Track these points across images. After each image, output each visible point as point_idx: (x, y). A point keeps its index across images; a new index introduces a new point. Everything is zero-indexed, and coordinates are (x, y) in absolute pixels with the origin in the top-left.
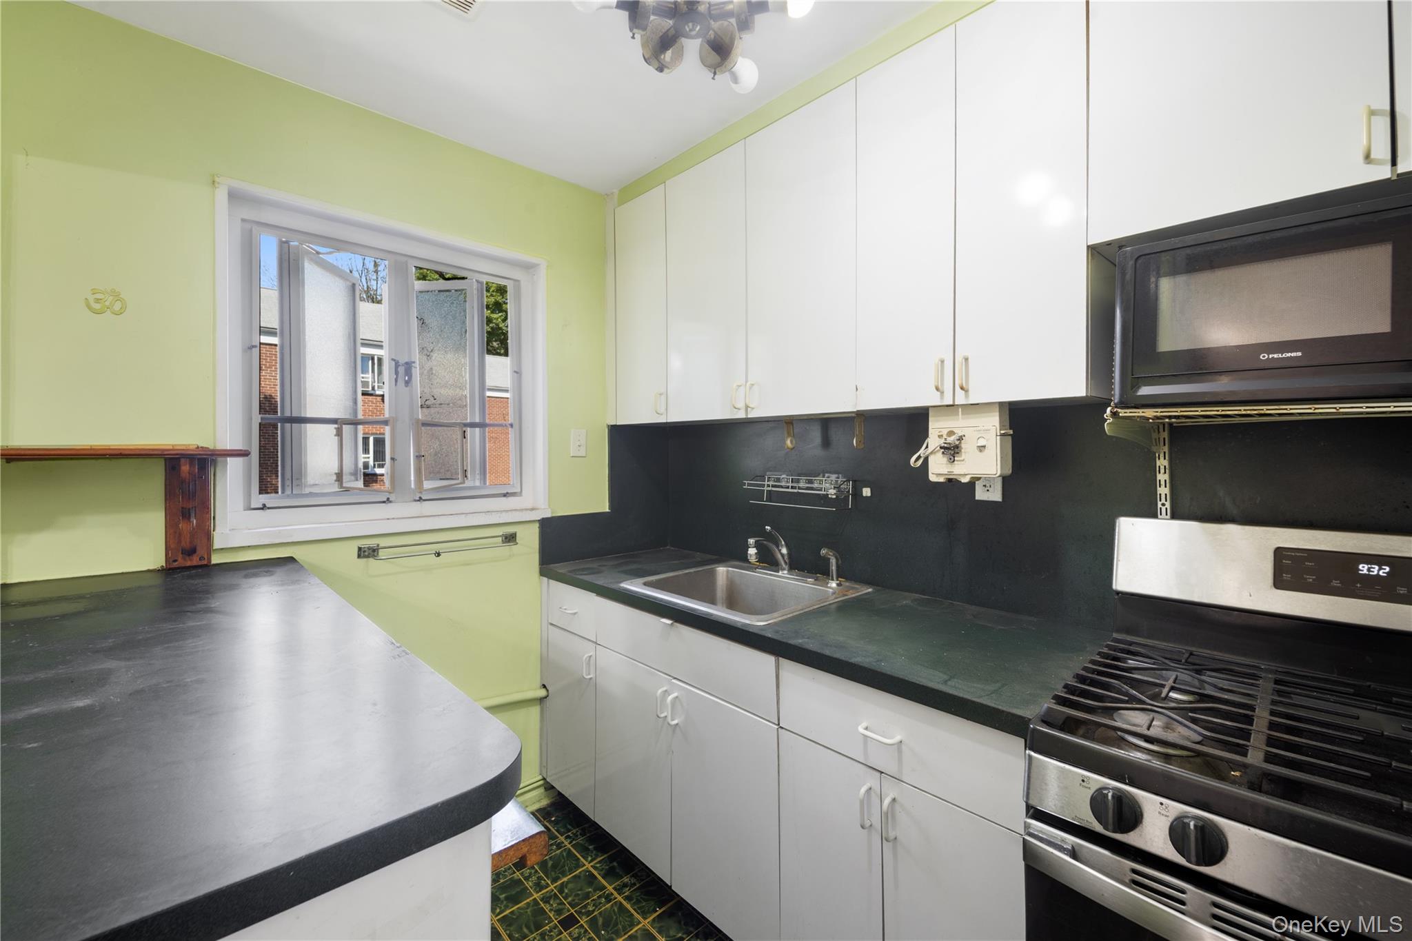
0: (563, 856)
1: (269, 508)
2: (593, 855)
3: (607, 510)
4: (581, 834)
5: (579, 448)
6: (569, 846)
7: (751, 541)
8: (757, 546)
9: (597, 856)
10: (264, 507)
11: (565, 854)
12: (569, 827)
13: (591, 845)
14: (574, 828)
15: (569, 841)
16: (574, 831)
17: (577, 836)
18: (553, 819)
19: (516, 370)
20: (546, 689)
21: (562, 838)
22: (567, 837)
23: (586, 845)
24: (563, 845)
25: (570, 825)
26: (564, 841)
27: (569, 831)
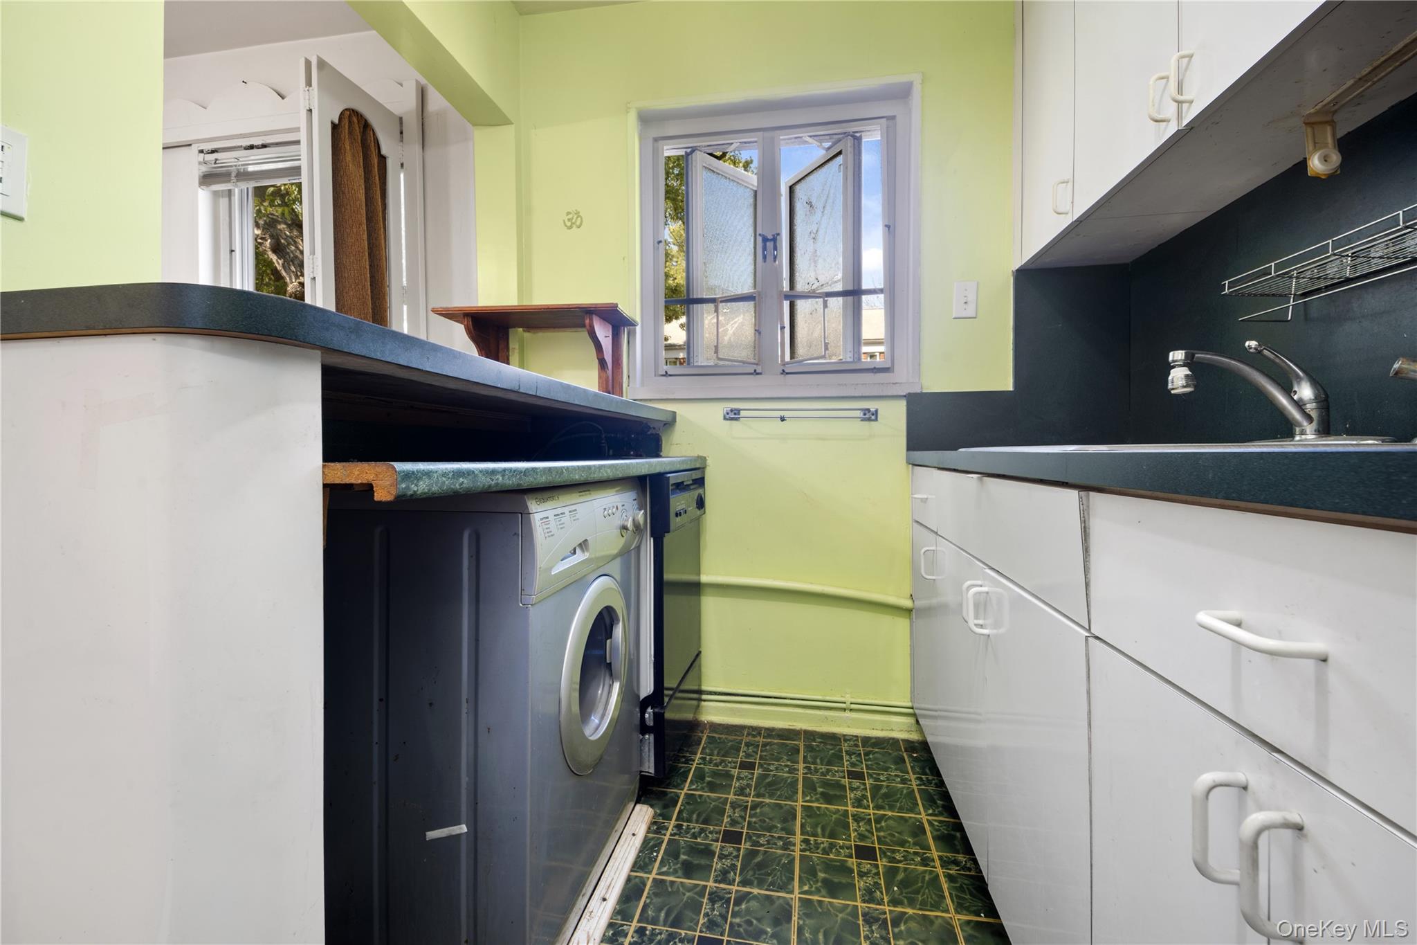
0: (902, 792)
1: (670, 375)
2: (936, 810)
3: (1011, 389)
4: (936, 784)
5: (965, 306)
6: (915, 788)
7: (1177, 355)
8: (1189, 363)
9: (940, 814)
10: (666, 374)
11: (905, 792)
12: (928, 771)
13: (941, 801)
14: (932, 775)
15: (918, 782)
16: (930, 778)
17: (931, 783)
18: (915, 755)
19: (887, 224)
20: (914, 601)
21: (913, 777)
22: (917, 778)
23: (935, 797)
24: (909, 783)
25: (930, 769)
26: (913, 780)
27: (925, 774)
